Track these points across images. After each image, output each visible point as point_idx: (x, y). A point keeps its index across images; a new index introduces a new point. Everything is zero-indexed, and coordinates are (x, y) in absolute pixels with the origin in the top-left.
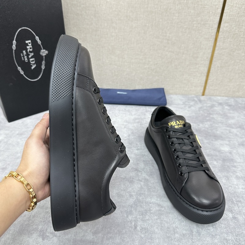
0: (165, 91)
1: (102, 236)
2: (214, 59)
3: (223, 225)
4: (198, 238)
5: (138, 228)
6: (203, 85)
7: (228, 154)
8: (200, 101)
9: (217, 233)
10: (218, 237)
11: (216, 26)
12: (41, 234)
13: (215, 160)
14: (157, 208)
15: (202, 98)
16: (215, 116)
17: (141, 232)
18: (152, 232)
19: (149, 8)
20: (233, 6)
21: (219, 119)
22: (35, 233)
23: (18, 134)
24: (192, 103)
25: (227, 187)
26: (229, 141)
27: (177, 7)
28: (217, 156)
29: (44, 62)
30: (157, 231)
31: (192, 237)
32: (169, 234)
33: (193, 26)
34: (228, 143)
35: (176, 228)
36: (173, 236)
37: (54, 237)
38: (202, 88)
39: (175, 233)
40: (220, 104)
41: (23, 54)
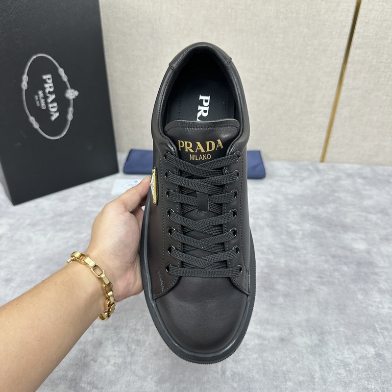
0: (263, 155)
1: (171, 386)
2: (340, 105)
3: (362, 367)
4: (324, 387)
5: (228, 373)
6: (322, 145)
7: (365, 254)
8: (318, 171)
9: (352, 380)
10: (354, 385)
11: (343, 53)
12: (73, 385)
13: (345, 264)
14: (257, 341)
15: (322, 166)
16: (342, 195)
17: (233, 380)
18: (249, 380)
19: (238, 26)
20: (368, 22)
21: (349, 198)
22: (63, 383)
23: (29, 225)
24: (305, 174)
25: (364, 305)
26: (366, 234)
27: (281, 23)
28: (347, 257)
29: (71, 110)
30: (257, 377)
31: (313, 387)
32: (276, 382)
33: (307, 54)
34: (363, 236)
35: (288, 372)
36: (284, 385)
37: (94, 389)
38: (321, 151)
39: (286, 380)
40: (350, 176)
41: (38, 97)
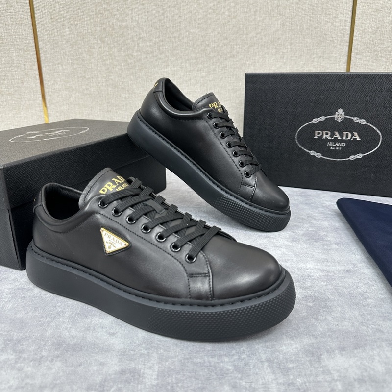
19: (249, 39)
27: (287, 35)
33: (313, 61)
